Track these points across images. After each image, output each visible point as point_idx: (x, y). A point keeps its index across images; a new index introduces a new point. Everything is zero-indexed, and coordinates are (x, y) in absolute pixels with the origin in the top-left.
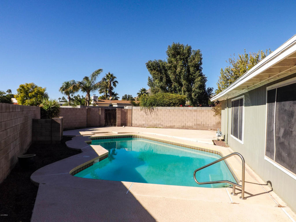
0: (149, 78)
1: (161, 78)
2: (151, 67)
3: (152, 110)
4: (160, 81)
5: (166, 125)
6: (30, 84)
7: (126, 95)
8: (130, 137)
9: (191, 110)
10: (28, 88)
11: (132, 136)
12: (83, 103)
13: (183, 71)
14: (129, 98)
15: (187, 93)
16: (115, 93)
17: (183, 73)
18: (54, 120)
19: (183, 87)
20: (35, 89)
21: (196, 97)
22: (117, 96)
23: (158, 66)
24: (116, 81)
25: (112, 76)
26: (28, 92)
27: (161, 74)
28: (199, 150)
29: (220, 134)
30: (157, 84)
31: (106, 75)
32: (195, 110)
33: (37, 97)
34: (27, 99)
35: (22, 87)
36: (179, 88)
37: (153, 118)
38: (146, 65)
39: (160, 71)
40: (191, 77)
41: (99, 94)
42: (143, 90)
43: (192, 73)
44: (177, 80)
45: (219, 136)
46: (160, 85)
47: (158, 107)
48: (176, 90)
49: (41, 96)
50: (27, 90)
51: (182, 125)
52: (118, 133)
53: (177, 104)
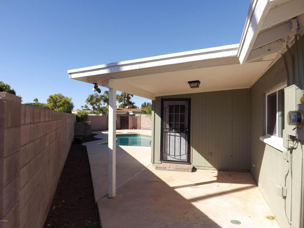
6: (58, 95)
7: (145, 103)
10: (56, 98)
12: (104, 111)
14: (148, 105)
18: (86, 123)
20: (62, 99)
22: (134, 105)
26: (56, 102)
33: (64, 106)
34: (55, 108)
35: (51, 97)
49: (67, 105)
50: (56, 100)
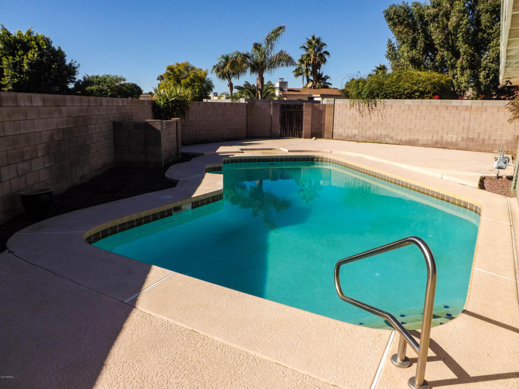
0: (390, 41)
1: (413, 41)
2: (393, 18)
3: (374, 106)
4: (411, 47)
5: (399, 138)
6: (183, 64)
8: (310, 160)
9: (457, 107)
10: (180, 71)
11: (314, 158)
13: (464, 23)
15: (468, 71)
16: (323, 76)
17: (462, 29)
18: (149, 123)
19: (461, 59)
20: (191, 72)
21: (487, 81)
22: (328, 81)
23: (408, 17)
24: (326, 53)
25: (318, 41)
26: (180, 78)
27: (414, 31)
28: (437, 197)
29: (502, 164)
30: (406, 54)
31: (306, 41)
32: (467, 107)
33: (193, 86)
35: (171, 69)
36: (452, 61)
37: (374, 124)
38: (383, 15)
39: (413, 27)
40: (482, 36)
41: (294, 77)
42: (380, 69)
43: (485, 26)
44: (449, 44)
45: (499, 168)
46: (411, 56)
47: (386, 100)
48: (445, 67)
50: (179, 75)
51: (435, 139)
52: (289, 151)
53: (429, 92)
